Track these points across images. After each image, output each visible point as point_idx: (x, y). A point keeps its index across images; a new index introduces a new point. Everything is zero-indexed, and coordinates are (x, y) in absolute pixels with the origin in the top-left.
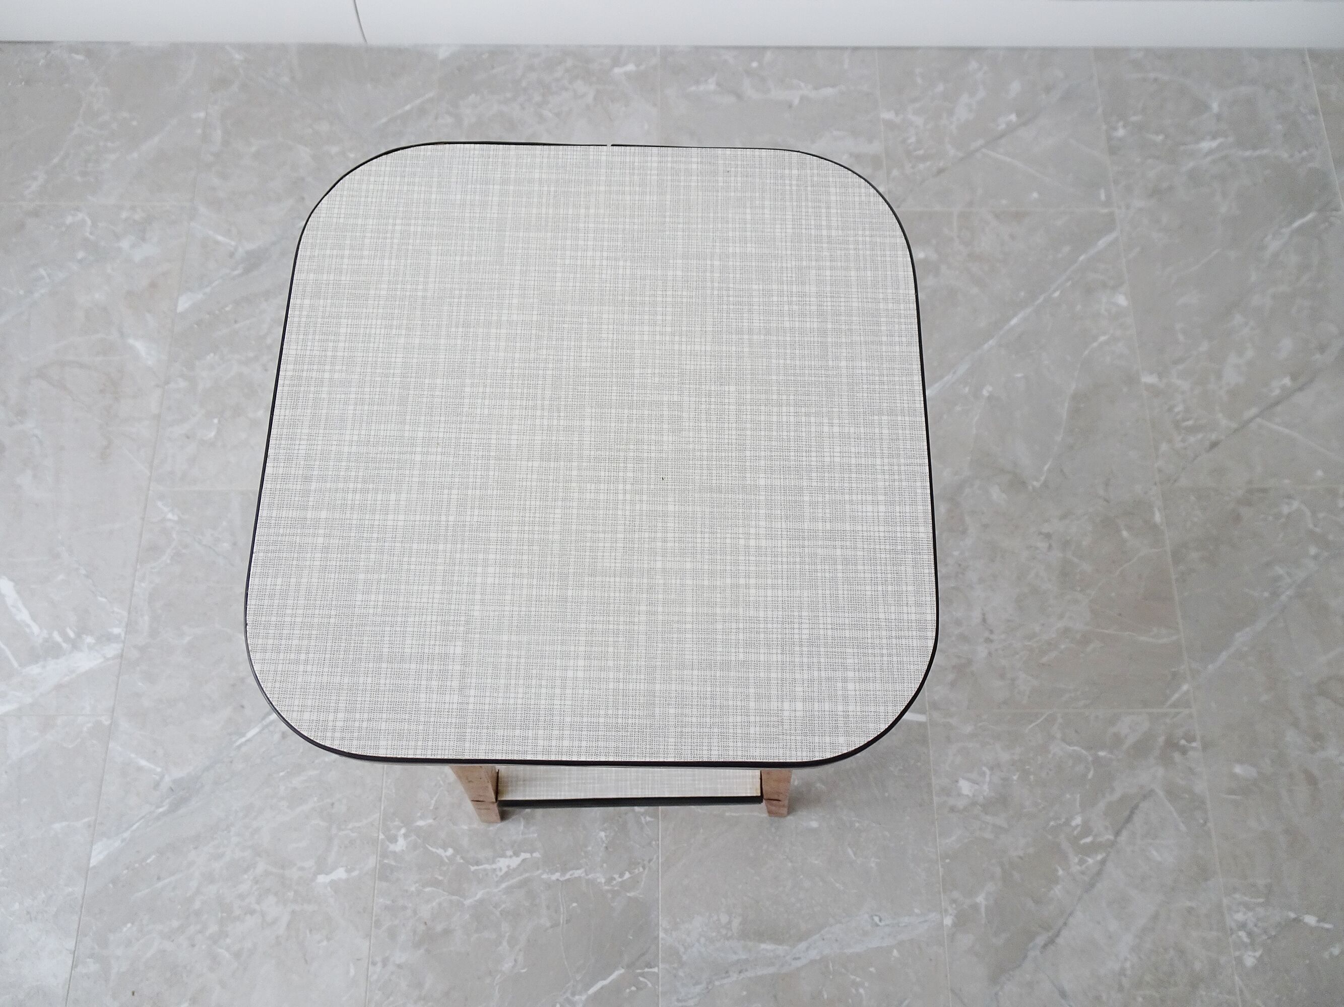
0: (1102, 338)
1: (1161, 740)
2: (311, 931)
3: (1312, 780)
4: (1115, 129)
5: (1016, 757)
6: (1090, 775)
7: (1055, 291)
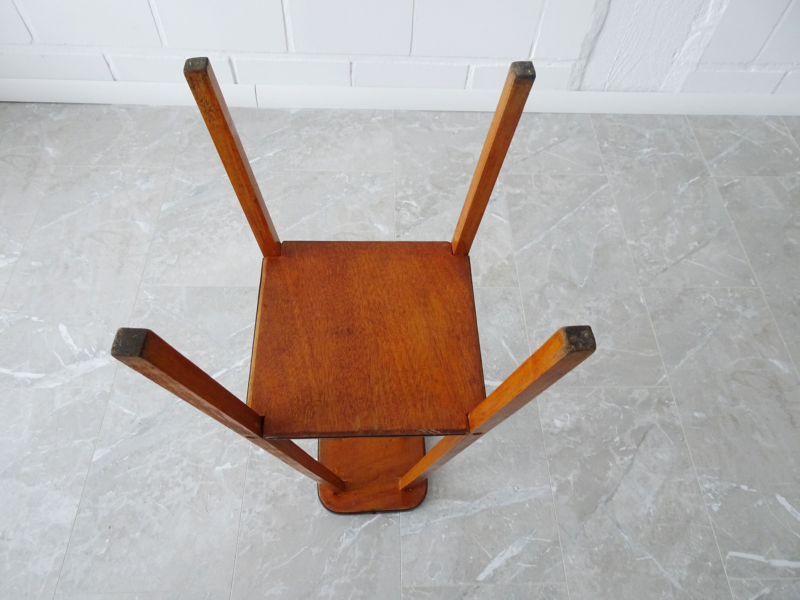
0: (606, 226)
1: (656, 400)
2: (210, 495)
3: (735, 420)
4: (603, 144)
5: (583, 409)
6: (621, 418)
7: (582, 206)
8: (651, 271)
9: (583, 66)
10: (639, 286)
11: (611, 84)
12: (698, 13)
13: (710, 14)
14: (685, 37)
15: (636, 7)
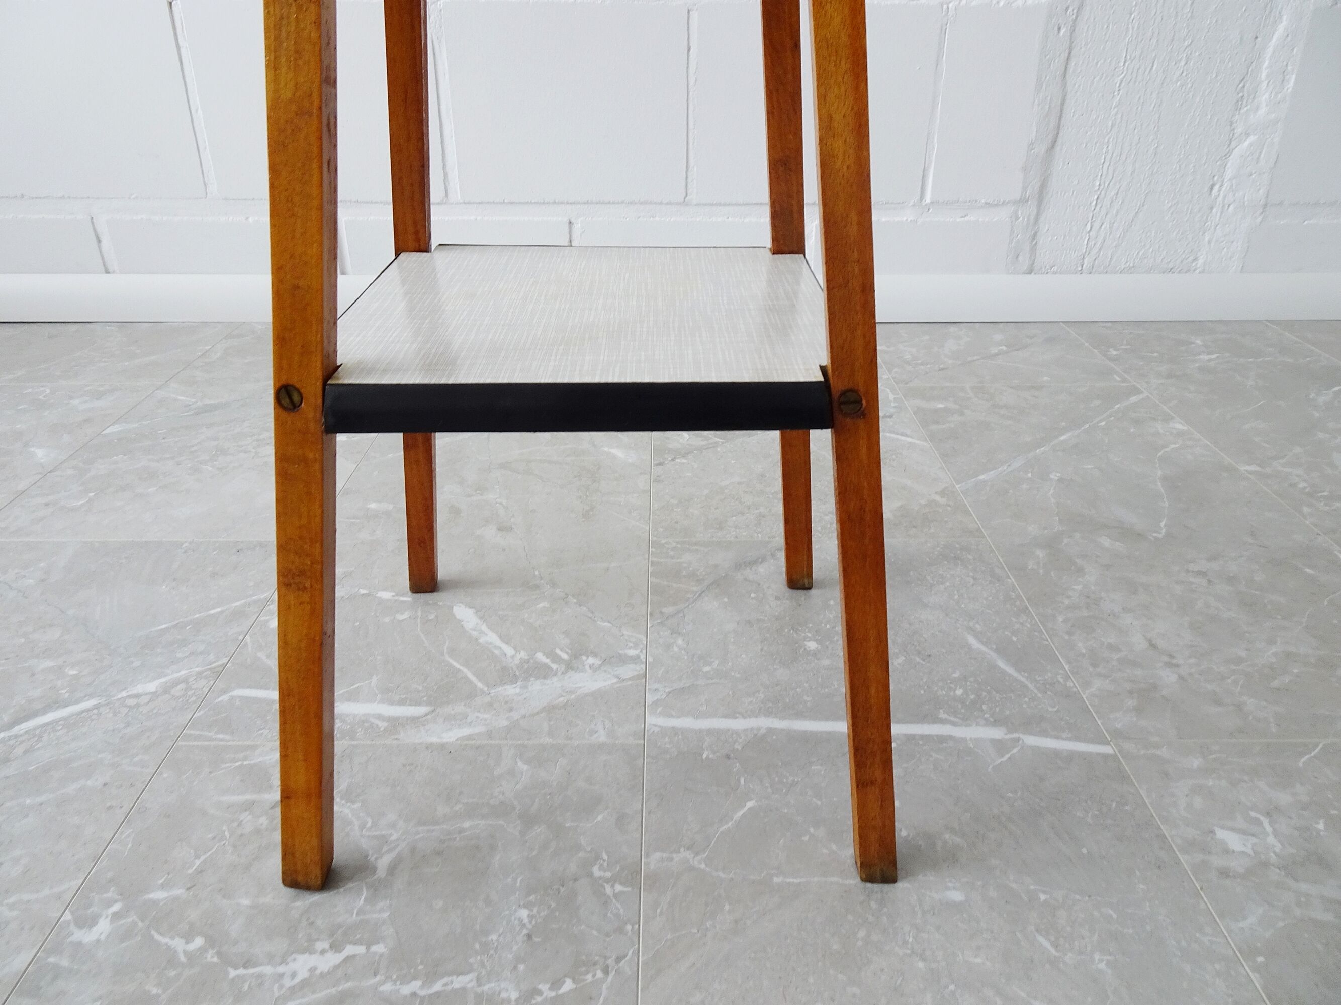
0: (1173, 446)
4: (1108, 351)
7: (1101, 421)
11: (1095, 259)
12: (1241, 95)
13: (1266, 96)
14: (1226, 147)
15: (1118, 85)
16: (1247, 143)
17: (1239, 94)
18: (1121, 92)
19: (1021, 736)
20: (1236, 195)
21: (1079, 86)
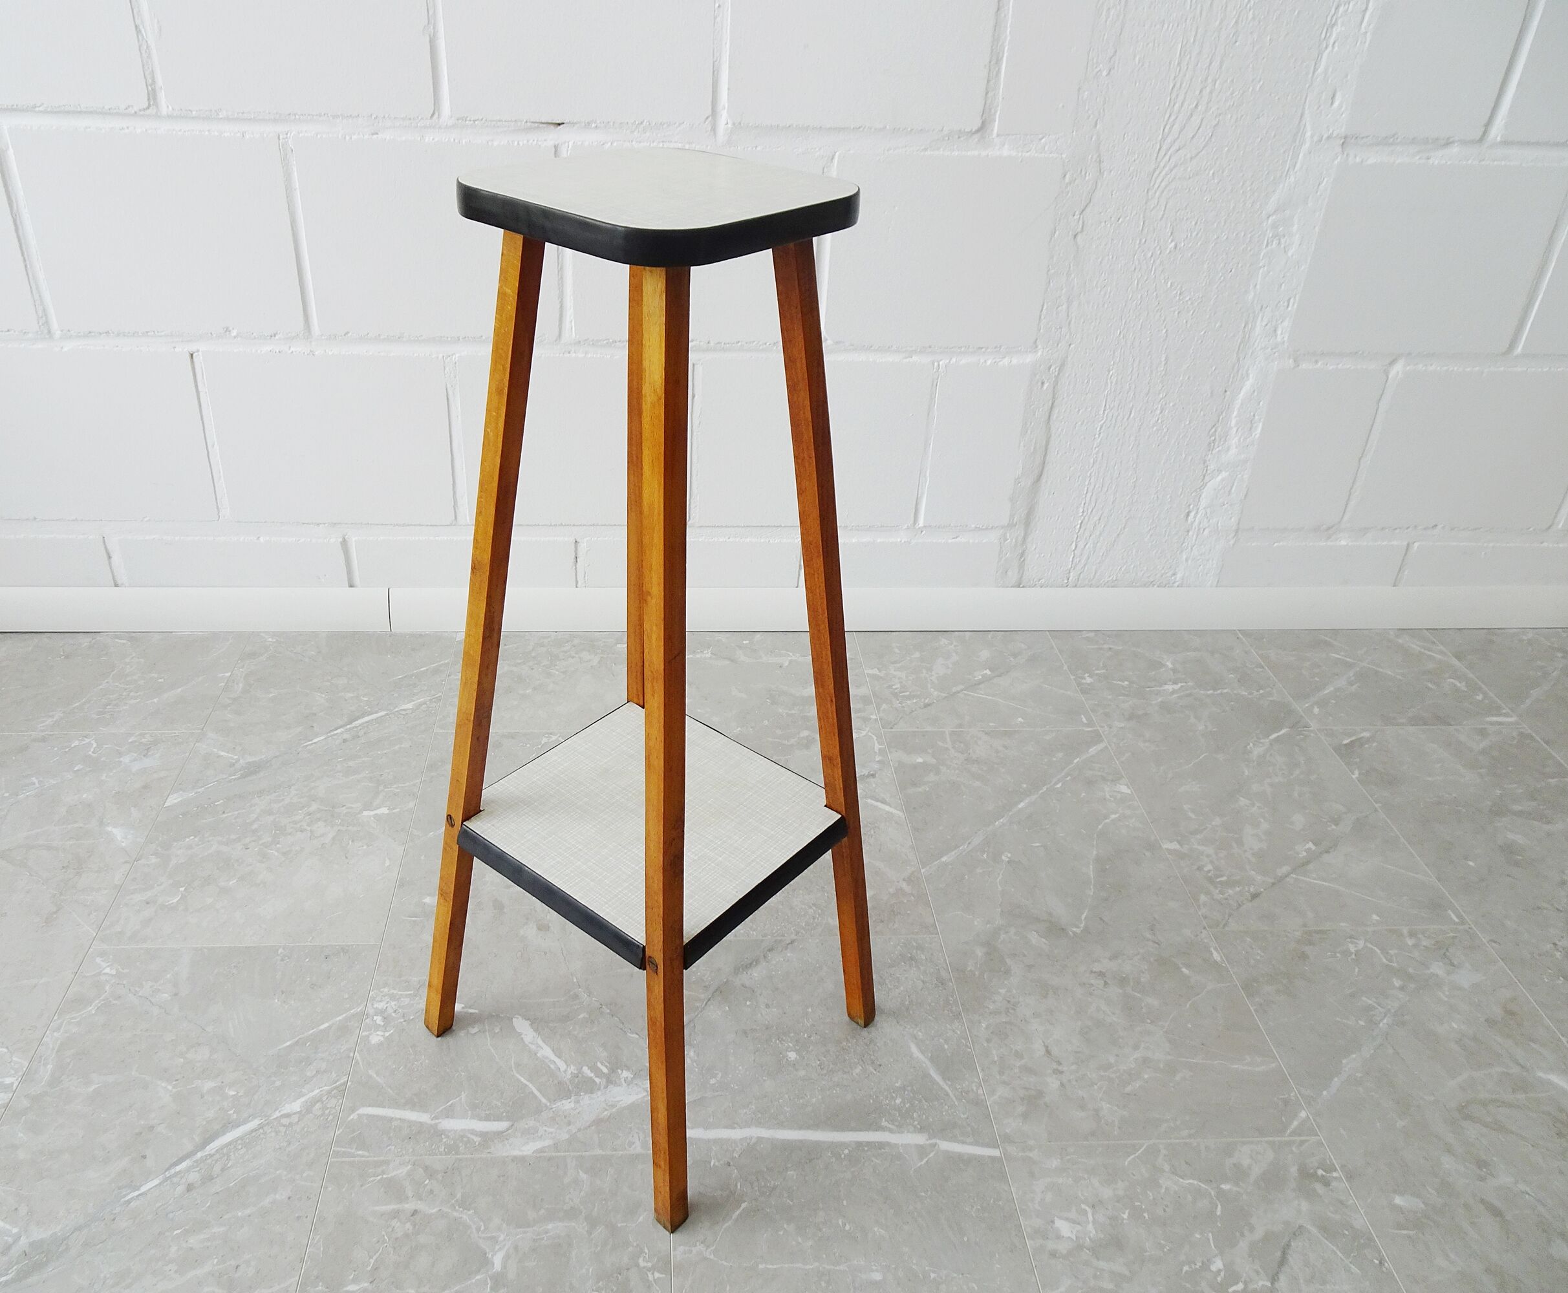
0: (1113, 816)
1: (1294, 1171)
3: (1496, 1213)
4: (1083, 678)
5: (1121, 1194)
6: (1218, 1213)
7: (1056, 783)
8: (1226, 899)
9: (1020, 539)
10: (1205, 928)
11: (1080, 574)
12: (1213, 438)
13: (1236, 440)
14: (1200, 481)
15: (1098, 429)
16: (1220, 478)
17: (1210, 437)
18: (1101, 435)
19: (938, 1141)
20: (1211, 521)
21: (1062, 430)
